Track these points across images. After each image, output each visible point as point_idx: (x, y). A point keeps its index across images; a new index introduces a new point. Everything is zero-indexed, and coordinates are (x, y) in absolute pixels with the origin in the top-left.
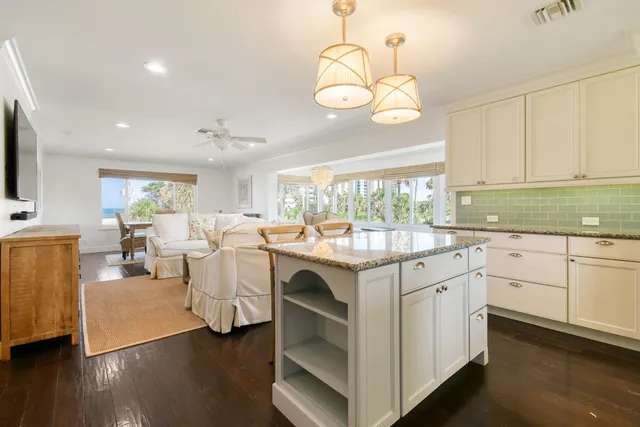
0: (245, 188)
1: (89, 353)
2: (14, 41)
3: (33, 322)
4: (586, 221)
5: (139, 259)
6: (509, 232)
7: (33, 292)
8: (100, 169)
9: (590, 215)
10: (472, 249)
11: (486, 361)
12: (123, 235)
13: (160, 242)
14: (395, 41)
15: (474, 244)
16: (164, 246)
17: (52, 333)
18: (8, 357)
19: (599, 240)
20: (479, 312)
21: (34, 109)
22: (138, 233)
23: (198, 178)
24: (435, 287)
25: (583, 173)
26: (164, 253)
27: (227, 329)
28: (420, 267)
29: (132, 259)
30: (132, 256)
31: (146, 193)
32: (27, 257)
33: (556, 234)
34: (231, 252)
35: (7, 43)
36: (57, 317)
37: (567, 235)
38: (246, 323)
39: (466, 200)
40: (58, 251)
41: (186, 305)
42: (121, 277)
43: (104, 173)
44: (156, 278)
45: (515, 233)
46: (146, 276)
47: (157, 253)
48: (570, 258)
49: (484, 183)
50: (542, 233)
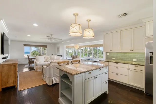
0: (58, 49)
1: (19, 90)
2: (3, 20)
3: (7, 83)
4: (134, 60)
5: (32, 66)
6: (116, 62)
7: (7, 76)
8: (24, 44)
9: (134, 59)
10: (104, 68)
11: (108, 93)
12: (29, 60)
13: (37, 62)
14: (89, 21)
15: (105, 67)
16: (38, 64)
17: (11, 85)
18: (1, 91)
19: (135, 65)
20: (106, 82)
21: (8, 32)
22: (32, 60)
23: (47, 46)
24: (94, 77)
25: (132, 49)
26: (38, 65)
27: (51, 84)
28: (90, 73)
29: (31, 66)
30: (31, 65)
31: (35, 49)
32: (6, 68)
33: (126, 63)
34: (52, 67)
35: (2, 21)
36: (12, 81)
37: (128, 64)
38: (55, 83)
39: (108, 54)
40: (13, 67)
41: (42, 78)
42: (28, 71)
43: (25, 45)
44: (36, 71)
45: (117, 63)
46: (34, 70)
47: (36, 65)
48: (129, 69)
49: (111, 51)
50: (123, 63)
